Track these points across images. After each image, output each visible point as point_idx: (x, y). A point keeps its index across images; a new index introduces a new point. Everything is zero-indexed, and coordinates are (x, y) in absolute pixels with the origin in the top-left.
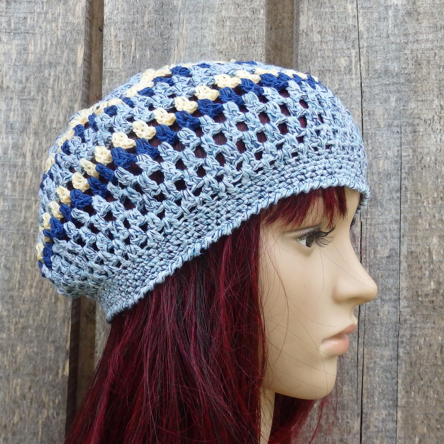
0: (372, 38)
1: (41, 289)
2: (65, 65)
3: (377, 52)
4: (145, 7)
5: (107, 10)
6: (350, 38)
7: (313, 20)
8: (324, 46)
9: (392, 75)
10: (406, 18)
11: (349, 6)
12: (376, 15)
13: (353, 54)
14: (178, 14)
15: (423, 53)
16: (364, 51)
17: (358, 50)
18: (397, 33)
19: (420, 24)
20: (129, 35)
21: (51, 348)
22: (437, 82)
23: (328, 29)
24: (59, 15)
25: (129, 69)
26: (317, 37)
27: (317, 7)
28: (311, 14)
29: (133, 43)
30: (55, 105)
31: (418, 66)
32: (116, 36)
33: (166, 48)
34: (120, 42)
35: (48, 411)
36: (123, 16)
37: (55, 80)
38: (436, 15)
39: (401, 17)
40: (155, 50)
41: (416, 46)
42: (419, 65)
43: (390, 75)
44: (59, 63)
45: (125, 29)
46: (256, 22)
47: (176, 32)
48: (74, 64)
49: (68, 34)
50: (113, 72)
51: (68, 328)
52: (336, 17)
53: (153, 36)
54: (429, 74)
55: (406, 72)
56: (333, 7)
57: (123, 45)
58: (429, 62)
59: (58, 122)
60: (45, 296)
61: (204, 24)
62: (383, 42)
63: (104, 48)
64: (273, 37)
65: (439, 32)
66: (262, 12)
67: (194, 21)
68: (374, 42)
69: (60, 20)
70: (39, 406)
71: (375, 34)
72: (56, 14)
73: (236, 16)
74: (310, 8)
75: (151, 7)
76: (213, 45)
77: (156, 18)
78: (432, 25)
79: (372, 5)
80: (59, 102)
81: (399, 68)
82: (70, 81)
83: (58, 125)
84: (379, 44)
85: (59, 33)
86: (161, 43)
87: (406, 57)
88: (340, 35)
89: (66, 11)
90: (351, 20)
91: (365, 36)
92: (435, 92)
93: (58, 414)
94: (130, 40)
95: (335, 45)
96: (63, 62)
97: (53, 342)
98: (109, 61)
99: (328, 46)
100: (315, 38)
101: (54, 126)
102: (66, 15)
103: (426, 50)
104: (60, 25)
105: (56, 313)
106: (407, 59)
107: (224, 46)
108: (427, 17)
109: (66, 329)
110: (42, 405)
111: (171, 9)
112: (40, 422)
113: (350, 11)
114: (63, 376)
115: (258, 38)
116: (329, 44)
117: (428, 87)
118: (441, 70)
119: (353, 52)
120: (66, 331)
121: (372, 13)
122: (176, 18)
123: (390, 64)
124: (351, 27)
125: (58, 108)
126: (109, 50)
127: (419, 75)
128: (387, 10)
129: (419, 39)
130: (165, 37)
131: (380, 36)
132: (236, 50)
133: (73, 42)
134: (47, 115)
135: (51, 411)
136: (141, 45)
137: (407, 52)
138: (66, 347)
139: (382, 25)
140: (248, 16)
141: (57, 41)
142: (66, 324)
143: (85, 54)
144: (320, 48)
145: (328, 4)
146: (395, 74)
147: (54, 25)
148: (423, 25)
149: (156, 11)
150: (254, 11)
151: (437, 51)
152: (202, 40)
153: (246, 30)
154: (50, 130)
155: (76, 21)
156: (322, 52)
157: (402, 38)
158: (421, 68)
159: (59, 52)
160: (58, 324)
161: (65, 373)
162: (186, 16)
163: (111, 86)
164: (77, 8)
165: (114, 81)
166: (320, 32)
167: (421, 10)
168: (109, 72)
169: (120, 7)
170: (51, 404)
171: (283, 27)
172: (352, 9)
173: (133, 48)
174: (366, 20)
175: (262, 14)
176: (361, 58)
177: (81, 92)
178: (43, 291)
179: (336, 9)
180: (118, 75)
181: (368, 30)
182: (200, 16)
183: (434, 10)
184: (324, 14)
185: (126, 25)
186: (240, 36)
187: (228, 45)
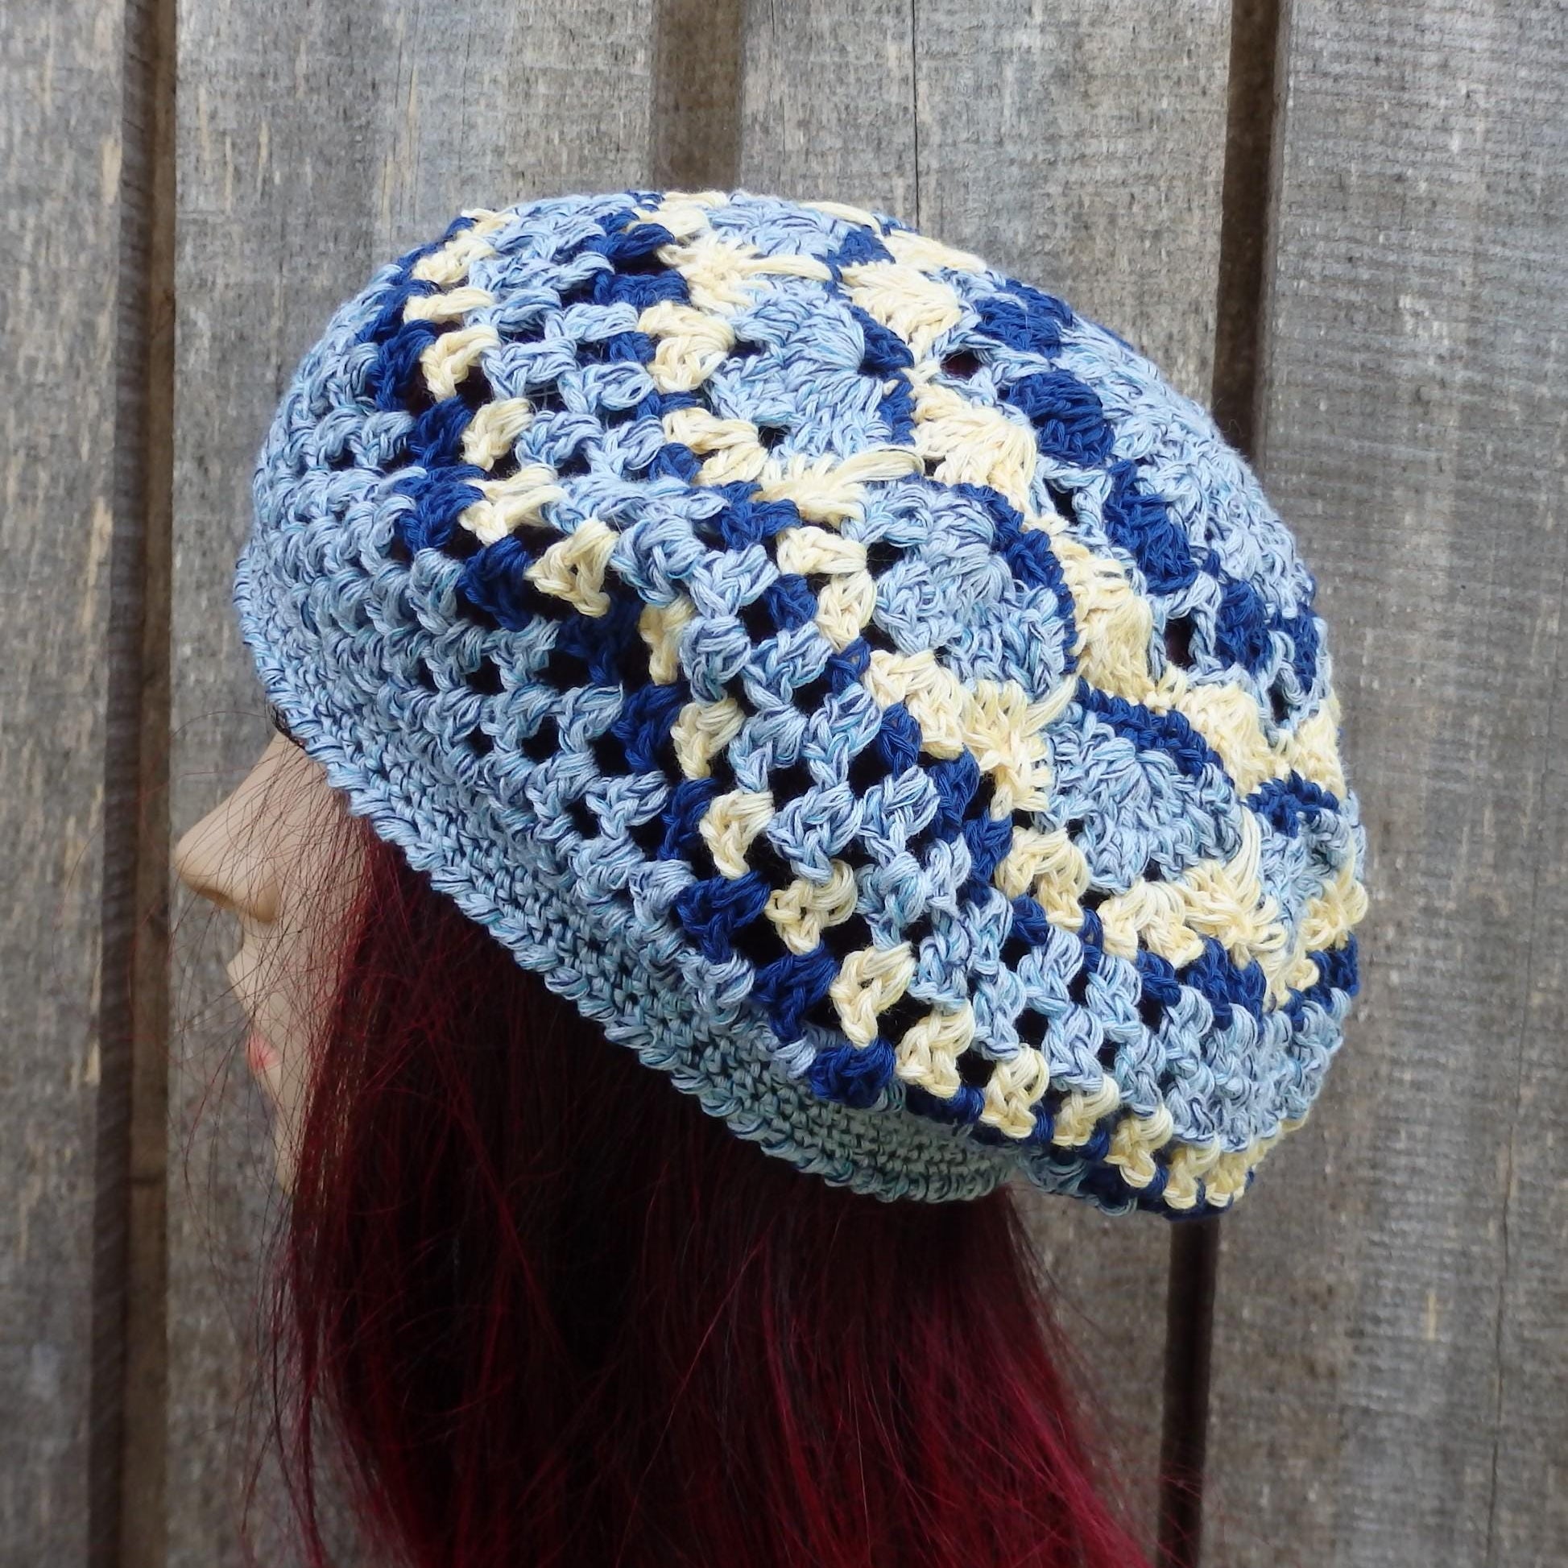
0: (955, 144)
1: (14, 846)
2: (66, 199)
3: (966, 186)
4: (298, 29)
5: (185, 35)
6: (890, 142)
7: (784, 87)
8: (816, 166)
9: (1008, 254)
10: (1052, 88)
11: (892, 50)
12: (967, 78)
13: (900, 192)
14: (395, 54)
15: (1097, 194)
16: (930, 182)
17: (912, 181)
18: (1025, 133)
19: (1093, 107)
20: (251, 113)
21: (48, 1009)
22: (1133, 278)
23: (828, 115)
24: (45, 44)
25: (254, 214)
26: (794, 139)
27: (797, 48)
28: (778, 67)
29: (264, 139)
30: (40, 316)
31: (1083, 233)
32: (213, 116)
33: (358, 156)
34: (224, 133)
35: (45, 1181)
36: (233, 56)
37: (37, 243)
38: (1140, 82)
39: (1037, 86)
40: (329, 163)
41: (1077, 173)
42: (1086, 227)
43: (1002, 254)
44: (48, 192)
45: (238, 95)
46: (624, 86)
47: (390, 110)
48: (95, 195)
49: (75, 104)
50: (205, 222)
51: (93, 954)
52: (852, 78)
53: (322, 120)
54: (1112, 255)
55: (1048, 247)
56: (843, 50)
57: (234, 145)
58: (1112, 220)
59: (52, 367)
60: (27, 866)
61: (472, 90)
62: (985, 160)
63: (179, 151)
64: (682, 134)
65: (1146, 134)
66: (641, 56)
67: (441, 78)
68: (960, 158)
69: (50, 60)
70: (20, 1166)
71: (964, 135)
72: (38, 43)
73: (564, 66)
74: (778, 49)
75: (315, 30)
76: (499, 152)
77: (331, 65)
78: (1125, 113)
79: (956, 48)
80: (54, 307)
81: (1027, 236)
82: (82, 245)
83: (51, 374)
84: (973, 164)
85: (47, 98)
86: (346, 139)
87: (1049, 204)
88: (863, 133)
89: (68, 34)
90: (895, 88)
91: (936, 139)
92: (1128, 309)
93: (72, 1187)
94: (255, 128)
95: (846, 163)
96: (62, 186)
97: (54, 992)
98: (194, 191)
99: (826, 164)
100: (788, 141)
101: (40, 377)
102: (65, 47)
103: (1107, 184)
104: (49, 74)
105: (57, 910)
106: (1052, 209)
107: (530, 157)
108: (1114, 89)
109: (87, 958)
110: (27, 1164)
111: (374, 40)
112: (24, 1209)
113: (892, 63)
114: (83, 1085)
115: (629, 136)
116: (830, 159)
117: (1107, 294)
118: (1147, 244)
119: (900, 185)
120: (89, 963)
121: (956, 71)
122: (390, 65)
123: (1002, 224)
124: (894, 110)
125: (49, 325)
126: (193, 158)
127: (1085, 259)
128: (999, 62)
129: (1088, 151)
130: (356, 123)
131: (977, 141)
132: (564, 170)
133: (88, 128)
134: (18, 346)
135: (53, 1180)
136: (286, 144)
137: (1054, 189)
138: (88, 1008)
139: (984, 108)
140: (601, 67)
141: (44, 121)
142: (89, 942)
143: (127, 166)
144: (803, 169)
145: (829, 41)
146: (1015, 252)
147: (31, 73)
148: (1100, 111)
149: (331, 43)
150: (617, 55)
151: (1136, 190)
152: (465, 137)
153: (596, 110)
154: (29, 389)
155: (96, 66)
156: (809, 182)
157: (1040, 147)
158: (1092, 238)
159: (48, 158)
160: (66, 942)
161: (88, 1078)
162: (420, 63)
163: (201, 265)
164: (100, 24)
165: (210, 249)
166: (803, 124)
167: (1097, 67)
168: (195, 222)
169: (223, 27)
170: (53, 1161)
171: (710, 104)
172: (899, 59)
173: (264, 153)
174: (939, 91)
175: (640, 63)
176: (923, 204)
177: (116, 280)
178: (22, 850)
179: (851, 58)
180: (220, 232)
181: (943, 122)
182: (461, 63)
183: (1134, 69)
184: (817, 70)
185: (242, 82)
186: (576, 129)
187: (541, 152)
